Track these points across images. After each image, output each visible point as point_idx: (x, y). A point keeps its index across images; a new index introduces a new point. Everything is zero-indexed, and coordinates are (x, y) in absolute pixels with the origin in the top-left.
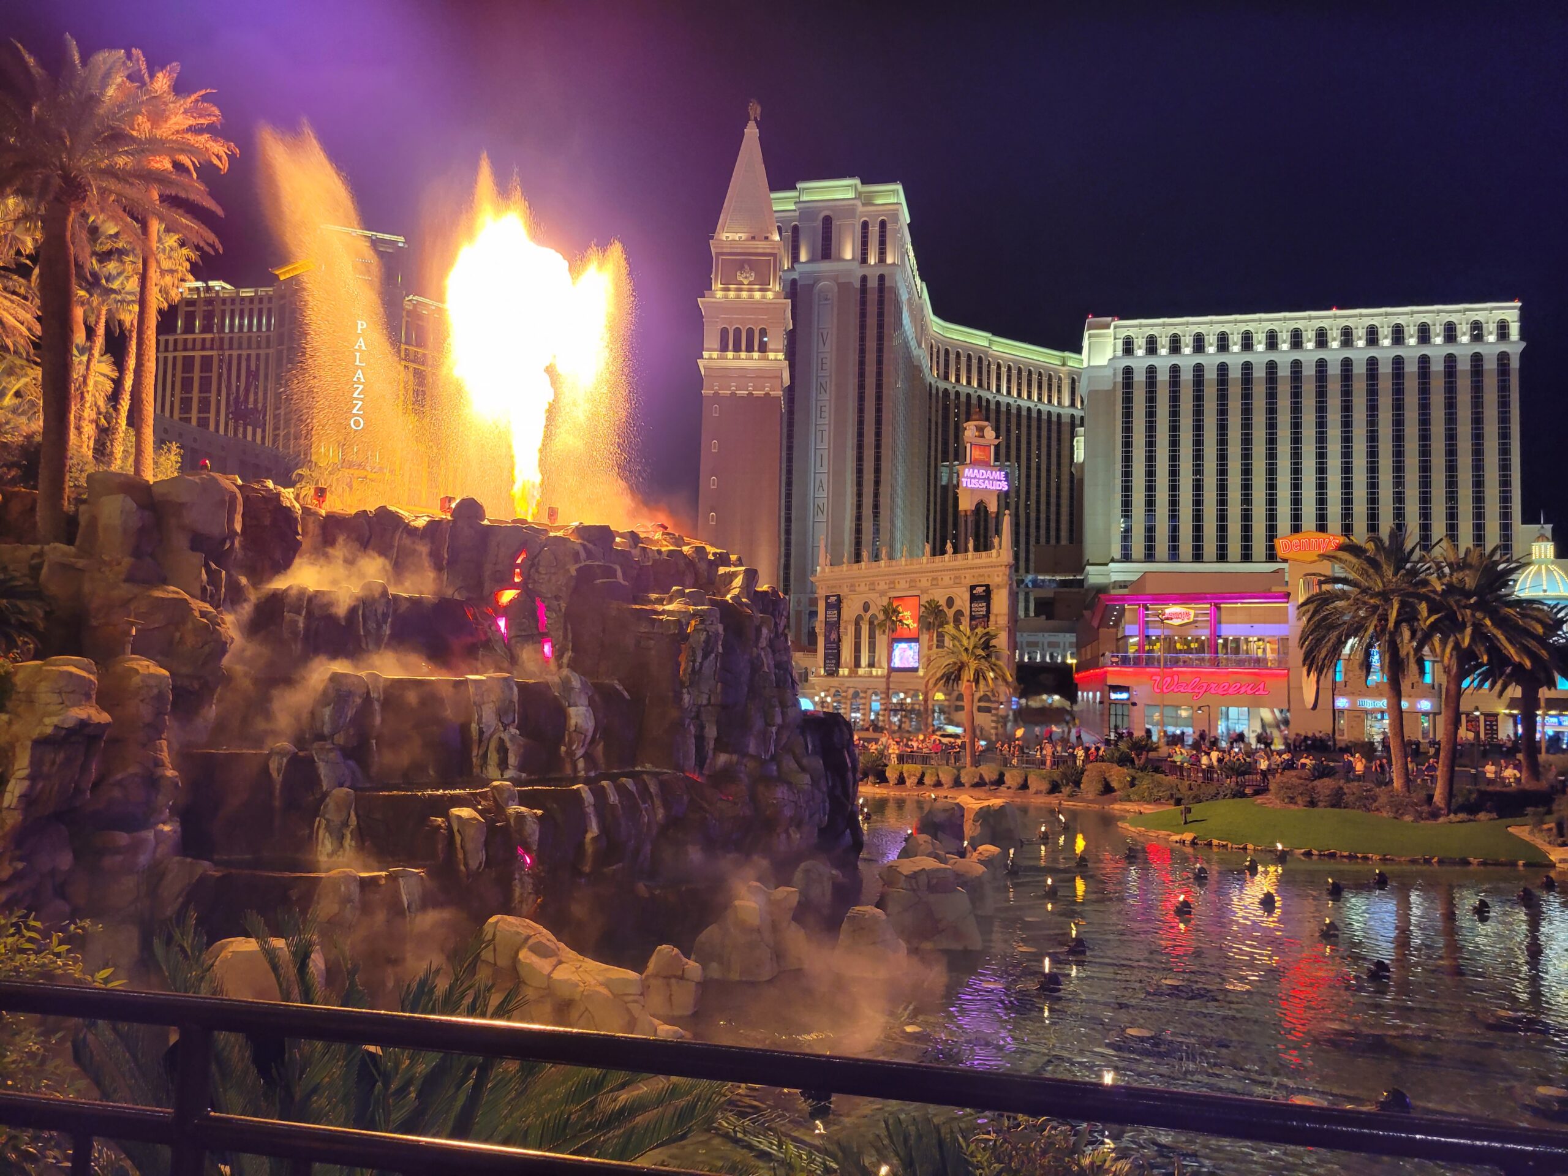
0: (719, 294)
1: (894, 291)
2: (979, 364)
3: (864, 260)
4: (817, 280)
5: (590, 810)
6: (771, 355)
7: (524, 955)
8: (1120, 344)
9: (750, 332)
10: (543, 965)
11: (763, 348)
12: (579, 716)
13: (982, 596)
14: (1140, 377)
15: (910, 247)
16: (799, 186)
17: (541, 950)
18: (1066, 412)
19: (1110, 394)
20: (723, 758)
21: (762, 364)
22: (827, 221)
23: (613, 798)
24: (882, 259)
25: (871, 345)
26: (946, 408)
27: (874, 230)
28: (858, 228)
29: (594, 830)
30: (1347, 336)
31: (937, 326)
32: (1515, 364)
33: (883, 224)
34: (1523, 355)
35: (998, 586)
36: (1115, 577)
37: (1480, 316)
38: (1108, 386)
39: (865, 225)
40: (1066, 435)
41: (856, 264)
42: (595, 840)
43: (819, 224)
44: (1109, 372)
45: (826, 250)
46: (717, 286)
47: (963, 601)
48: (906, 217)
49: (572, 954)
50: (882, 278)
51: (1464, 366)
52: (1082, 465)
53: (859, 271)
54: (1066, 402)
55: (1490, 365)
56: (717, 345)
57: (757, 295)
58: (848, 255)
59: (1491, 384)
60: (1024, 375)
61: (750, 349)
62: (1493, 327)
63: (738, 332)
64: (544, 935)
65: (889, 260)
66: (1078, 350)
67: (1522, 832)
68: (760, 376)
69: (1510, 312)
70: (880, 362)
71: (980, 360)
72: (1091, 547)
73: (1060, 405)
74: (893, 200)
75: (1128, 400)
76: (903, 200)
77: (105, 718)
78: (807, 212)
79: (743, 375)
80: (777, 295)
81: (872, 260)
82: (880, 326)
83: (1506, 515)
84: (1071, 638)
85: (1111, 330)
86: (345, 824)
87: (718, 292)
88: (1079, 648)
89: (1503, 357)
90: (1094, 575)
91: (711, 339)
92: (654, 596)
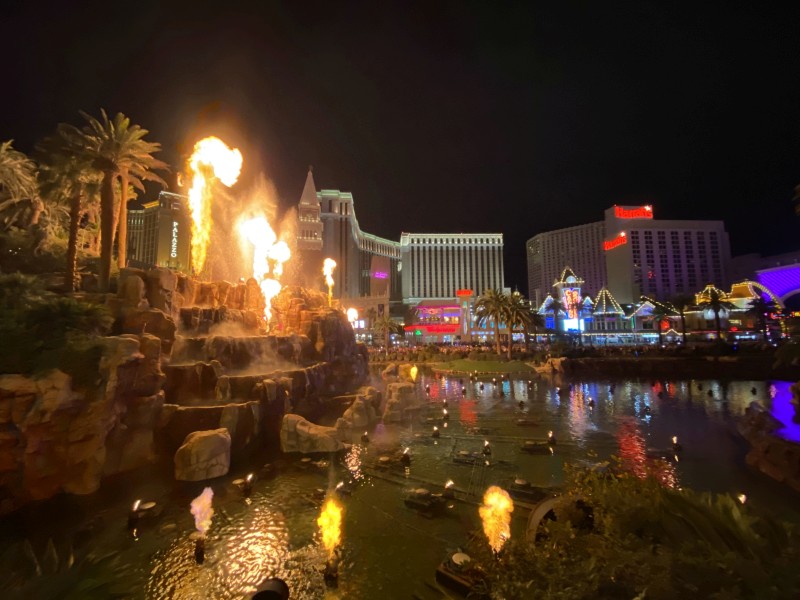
0: (302, 220)
1: (350, 222)
2: (372, 244)
3: (341, 213)
4: (328, 218)
5: (307, 377)
6: (318, 239)
7: (298, 426)
8: (411, 240)
9: (312, 232)
10: (306, 429)
11: (315, 236)
13: (381, 307)
14: (416, 249)
15: (353, 211)
16: (322, 191)
17: (303, 424)
18: (396, 258)
19: (408, 253)
20: (336, 357)
21: (315, 241)
22: (330, 202)
23: (313, 373)
24: (346, 213)
26: (364, 255)
27: (344, 205)
28: (339, 205)
30: (465, 241)
31: (361, 232)
32: (502, 249)
33: (346, 204)
34: (504, 247)
35: (386, 305)
36: (411, 302)
37: (494, 237)
38: (407, 251)
39: (341, 204)
40: (395, 264)
41: (339, 214)
43: (328, 202)
44: (408, 247)
45: (330, 210)
46: (301, 218)
47: (376, 309)
48: (352, 202)
49: (312, 425)
50: (346, 219)
51: (491, 249)
52: (401, 272)
53: (340, 216)
54: (395, 255)
55: (496, 249)
56: (301, 234)
57: (313, 221)
58: (337, 212)
59: (496, 253)
60: (384, 248)
61: (312, 236)
62: (497, 240)
63: (307, 231)
64: (303, 419)
65: (348, 214)
66: (398, 241)
67: (528, 364)
68: (314, 244)
69: (500, 236)
70: (346, 242)
72: (404, 294)
73: (393, 255)
74: (349, 197)
75: (413, 255)
76: (352, 197)
77: (142, 356)
78: (324, 198)
79: (309, 244)
80: (319, 222)
81: (344, 214)
82: (346, 232)
83: (501, 285)
84: (402, 318)
85: (408, 236)
86: (227, 388)
88: (405, 321)
89: (499, 247)
90: (405, 301)
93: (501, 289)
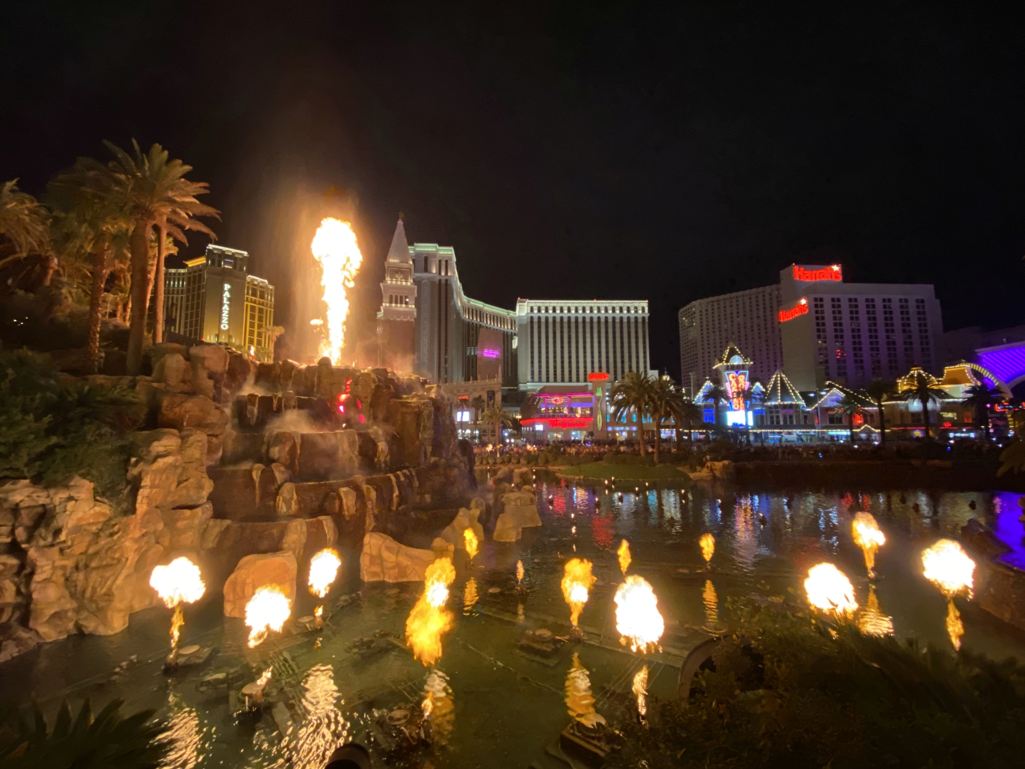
0: (389, 282)
1: (451, 285)
2: (480, 313)
3: (440, 273)
4: (423, 279)
5: (395, 484)
6: (410, 306)
8: (529, 308)
9: (401, 297)
11: (406, 303)
12: (382, 446)
13: (491, 395)
14: (536, 320)
15: (456, 270)
16: (415, 244)
18: (510, 331)
19: (526, 325)
20: (433, 459)
21: (406, 309)
22: (426, 259)
23: (402, 479)
24: (446, 273)
25: (443, 304)
26: (469, 328)
27: (443, 263)
28: (438, 262)
29: (396, 493)
30: (599, 309)
31: (465, 298)
32: (647, 320)
33: (446, 261)
34: (649, 318)
35: (497, 391)
36: (529, 388)
37: (636, 305)
38: (525, 322)
39: (440, 261)
40: (510, 339)
41: (437, 275)
42: (397, 496)
43: (423, 259)
44: (525, 318)
45: (426, 269)
46: (388, 279)
47: (485, 397)
48: (454, 259)
50: (446, 280)
51: (632, 320)
52: (516, 349)
53: (438, 278)
54: (510, 327)
55: (640, 320)
56: (388, 301)
57: (404, 283)
58: (434, 271)
59: (640, 326)
60: (495, 318)
61: (401, 303)
62: (640, 308)
63: (396, 297)
64: (390, 539)
65: (449, 274)
66: (514, 309)
67: (680, 468)
68: (406, 314)
69: (644, 304)
70: (446, 311)
71: (480, 312)
72: (521, 377)
73: (507, 328)
74: (450, 253)
75: (532, 328)
76: (453, 253)
78: (418, 254)
79: (399, 313)
80: (412, 284)
81: (443, 274)
82: (446, 297)
83: (645, 367)
84: (518, 409)
85: (526, 304)
86: (292, 498)
87: (388, 280)
88: (522, 413)
89: (644, 318)
90: (522, 387)
91: (386, 299)
92: (405, 396)
93: (645, 371)
